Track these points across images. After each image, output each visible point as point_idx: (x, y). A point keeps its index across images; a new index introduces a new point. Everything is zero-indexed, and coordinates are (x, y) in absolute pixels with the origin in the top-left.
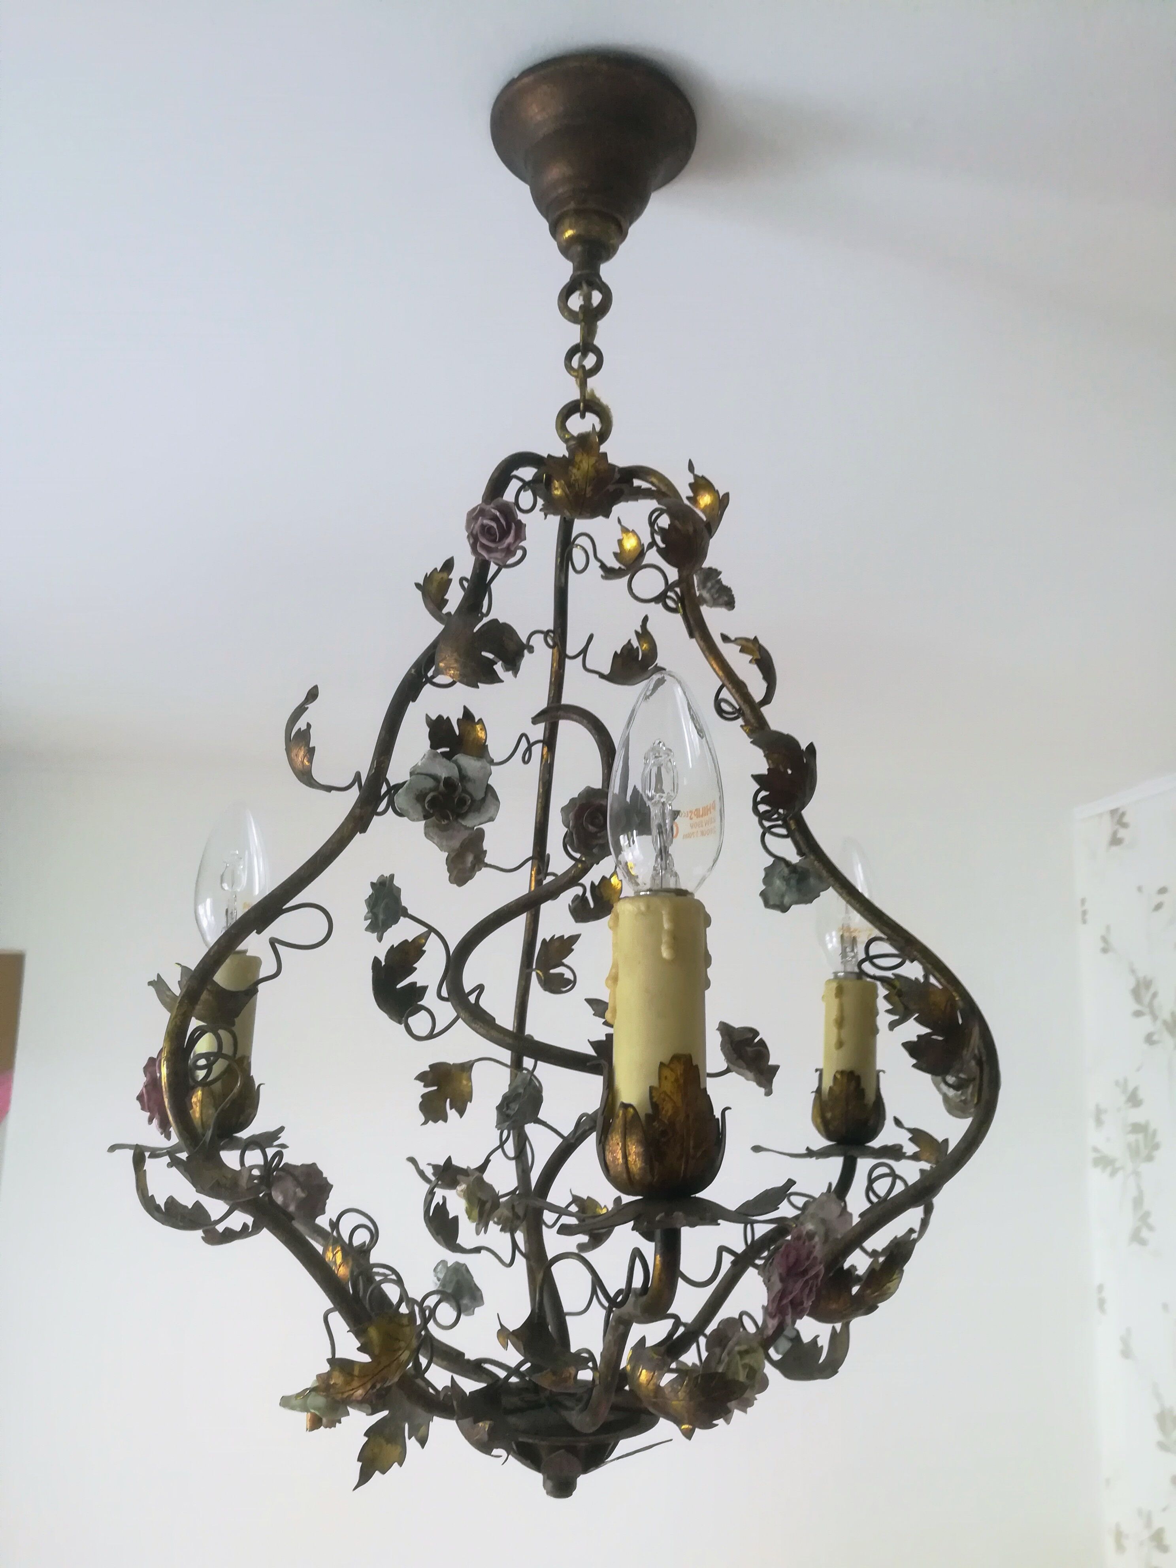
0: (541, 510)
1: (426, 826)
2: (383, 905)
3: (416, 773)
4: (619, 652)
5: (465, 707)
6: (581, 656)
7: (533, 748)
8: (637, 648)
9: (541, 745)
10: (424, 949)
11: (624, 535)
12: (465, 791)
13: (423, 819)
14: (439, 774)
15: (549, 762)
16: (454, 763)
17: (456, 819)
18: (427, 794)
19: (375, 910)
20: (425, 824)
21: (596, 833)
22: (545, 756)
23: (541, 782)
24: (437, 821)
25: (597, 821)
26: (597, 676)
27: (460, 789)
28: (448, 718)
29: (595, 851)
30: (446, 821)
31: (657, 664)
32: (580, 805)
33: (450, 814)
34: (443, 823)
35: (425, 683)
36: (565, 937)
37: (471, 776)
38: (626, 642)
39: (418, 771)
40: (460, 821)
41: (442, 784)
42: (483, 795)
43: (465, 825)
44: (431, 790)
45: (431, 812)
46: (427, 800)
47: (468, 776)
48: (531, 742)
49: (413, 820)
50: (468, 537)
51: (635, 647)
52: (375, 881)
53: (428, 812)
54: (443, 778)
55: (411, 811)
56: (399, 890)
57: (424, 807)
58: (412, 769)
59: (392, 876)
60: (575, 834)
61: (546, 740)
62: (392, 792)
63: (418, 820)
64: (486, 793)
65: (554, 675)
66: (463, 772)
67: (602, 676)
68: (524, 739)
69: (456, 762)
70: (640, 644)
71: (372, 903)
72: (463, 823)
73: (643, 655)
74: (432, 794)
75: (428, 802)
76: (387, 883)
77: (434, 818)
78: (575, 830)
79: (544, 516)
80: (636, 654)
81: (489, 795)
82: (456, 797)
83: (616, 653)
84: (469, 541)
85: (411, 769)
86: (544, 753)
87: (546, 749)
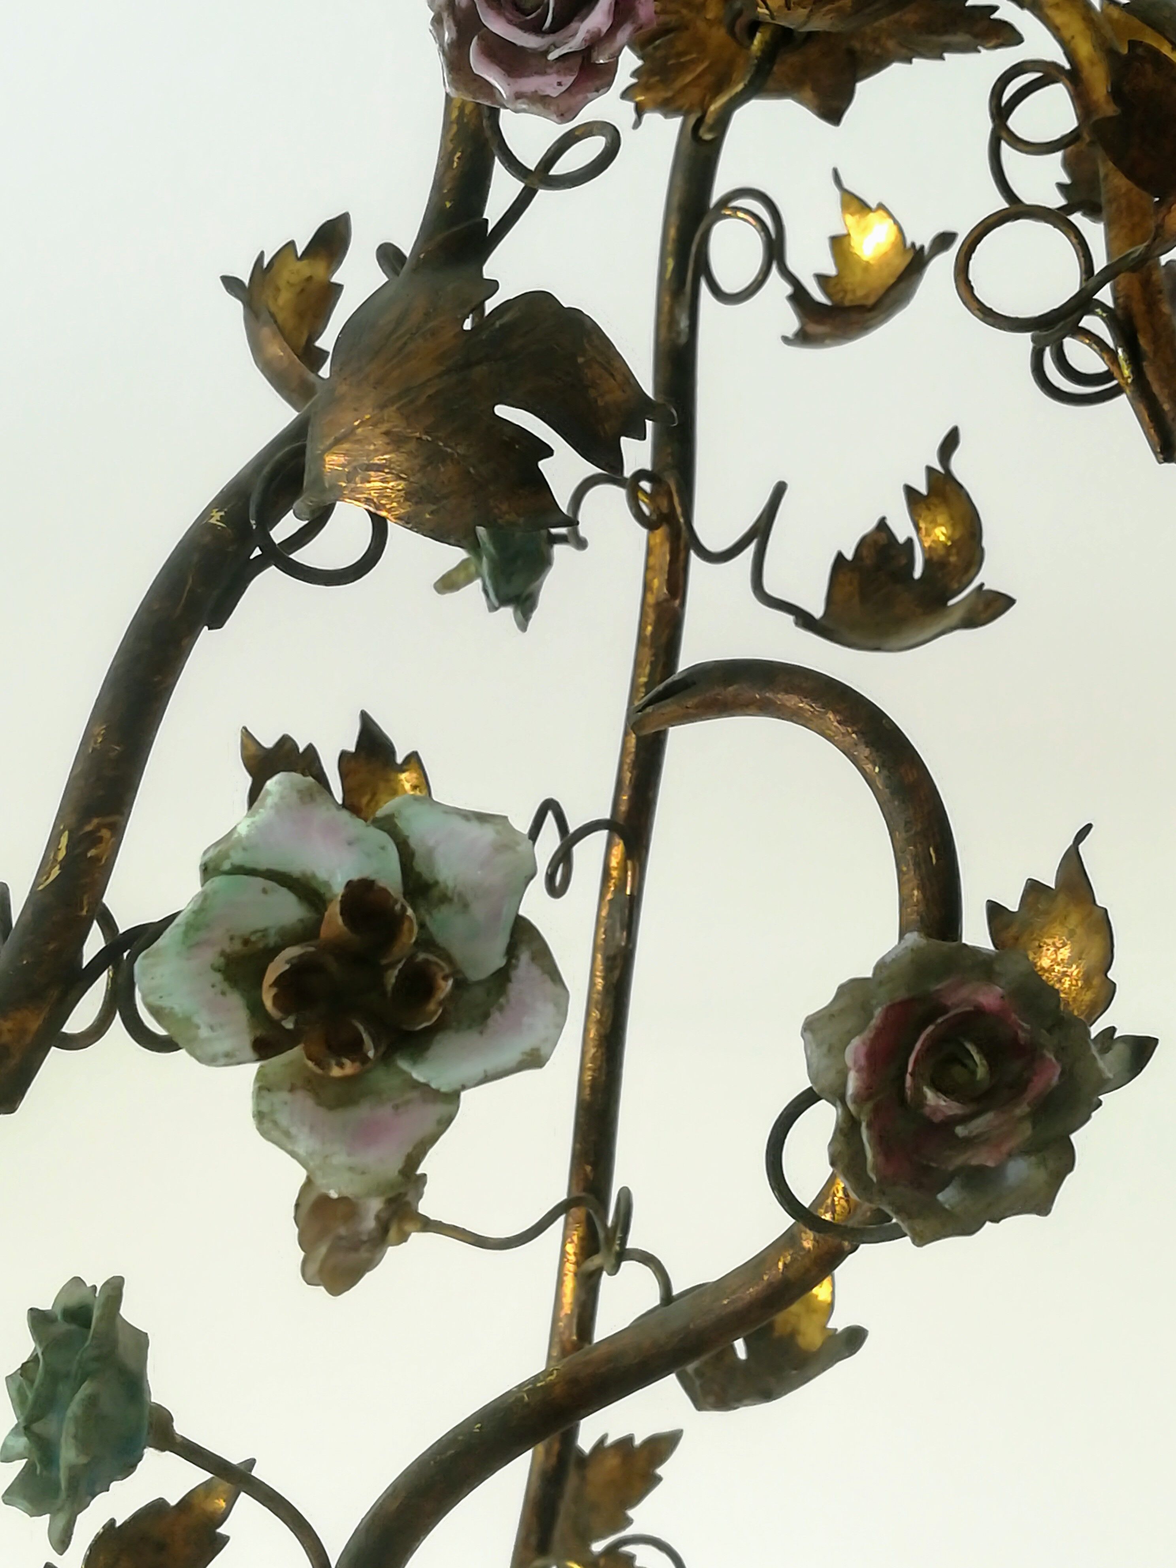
0: (626, 94)
1: (264, 1087)
2: (74, 1408)
3: (226, 866)
4: (849, 555)
5: (365, 718)
6: (750, 551)
7: (579, 850)
8: (910, 541)
9: (602, 836)
10: (221, 1530)
11: (850, 219)
12: (427, 942)
13: (249, 1052)
14: (322, 874)
15: (628, 892)
16: (381, 828)
17: (386, 1058)
18: (272, 952)
19: (45, 1427)
20: (261, 1076)
21: (952, 1122)
22: (615, 873)
23: (599, 956)
24: (310, 1064)
25: (957, 1071)
26: (789, 619)
27: (410, 936)
28: (311, 748)
29: (947, 1197)
30: (347, 1062)
31: (982, 585)
32: (891, 1008)
33: (366, 1037)
34: (336, 1072)
35: (260, 565)
36: (638, 1442)
37: (450, 884)
38: (870, 525)
39: (237, 858)
40: (403, 1065)
41: (334, 910)
42: (500, 962)
43: (422, 1080)
44: (289, 938)
45: (289, 1025)
46: (271, 974)
47: (436, 883)
48: (572, 828)
49: (211, 1060)
50: (437, 21)
51: (901, 539)
52: (46, 1304)
53: (276, 1025)
54: (339, 889)
55: (202, 1019)
56: (141, 1340)
57: (255, 1008)
58: (211, 854)
59: (115, 1287)
60: (869, 1126)
61: (621, 820)
62: (125, 954)
63: (231, 1059)
64: (511, 952)
65: (651, 616)
66: (420, 865)
67: (804, 620)
68: (550, 817)
69: (388, 825)
70: (918, 529)
71: (30, 1396)
72: (418, 1074)
73: (927, 563)
74: (292, 952)
75: (276, 983)
76: (96, 1314)
77: (296, 1053)
78: (869, 1105)
79: (633, 116)
80: (904, 561)
81: (524, 957)
82: (392, 966)
83: (840, 556)
84: (439, 38)
85: (205, 853)
86: (614, 863)
87: (618, 851)
